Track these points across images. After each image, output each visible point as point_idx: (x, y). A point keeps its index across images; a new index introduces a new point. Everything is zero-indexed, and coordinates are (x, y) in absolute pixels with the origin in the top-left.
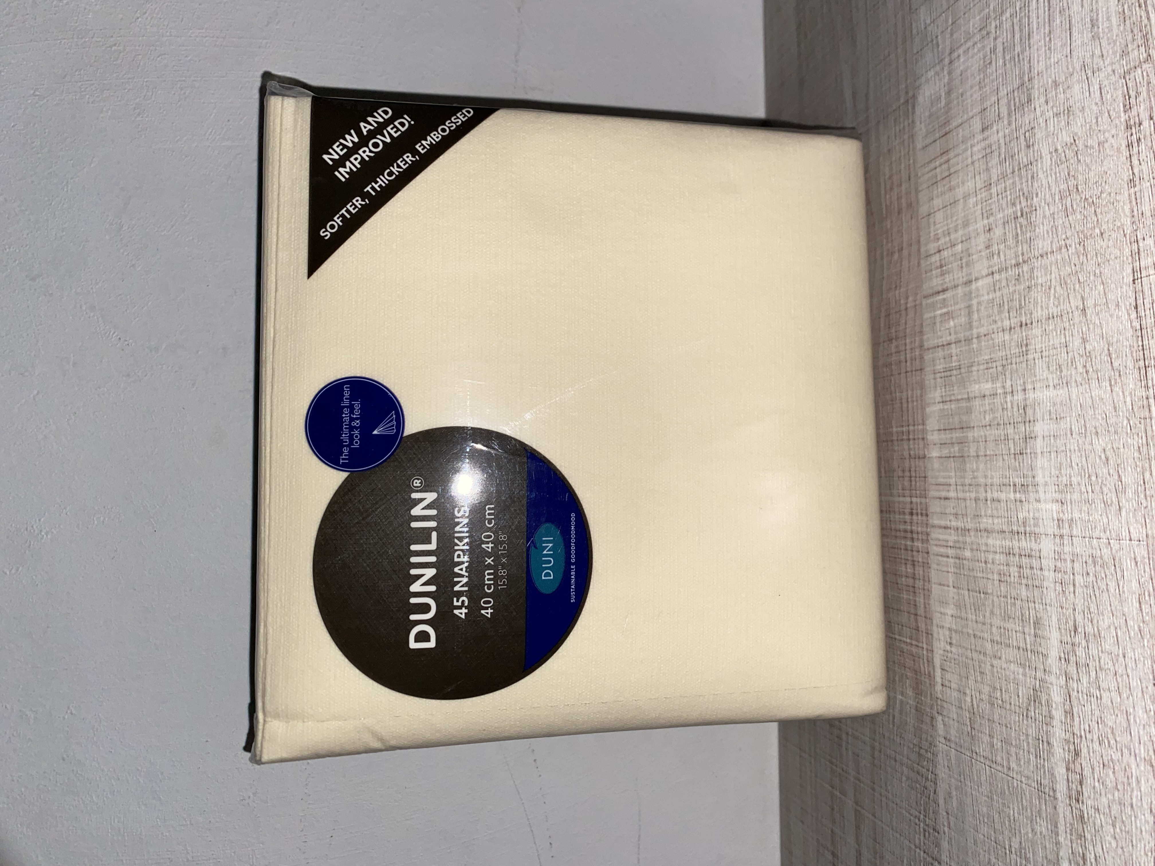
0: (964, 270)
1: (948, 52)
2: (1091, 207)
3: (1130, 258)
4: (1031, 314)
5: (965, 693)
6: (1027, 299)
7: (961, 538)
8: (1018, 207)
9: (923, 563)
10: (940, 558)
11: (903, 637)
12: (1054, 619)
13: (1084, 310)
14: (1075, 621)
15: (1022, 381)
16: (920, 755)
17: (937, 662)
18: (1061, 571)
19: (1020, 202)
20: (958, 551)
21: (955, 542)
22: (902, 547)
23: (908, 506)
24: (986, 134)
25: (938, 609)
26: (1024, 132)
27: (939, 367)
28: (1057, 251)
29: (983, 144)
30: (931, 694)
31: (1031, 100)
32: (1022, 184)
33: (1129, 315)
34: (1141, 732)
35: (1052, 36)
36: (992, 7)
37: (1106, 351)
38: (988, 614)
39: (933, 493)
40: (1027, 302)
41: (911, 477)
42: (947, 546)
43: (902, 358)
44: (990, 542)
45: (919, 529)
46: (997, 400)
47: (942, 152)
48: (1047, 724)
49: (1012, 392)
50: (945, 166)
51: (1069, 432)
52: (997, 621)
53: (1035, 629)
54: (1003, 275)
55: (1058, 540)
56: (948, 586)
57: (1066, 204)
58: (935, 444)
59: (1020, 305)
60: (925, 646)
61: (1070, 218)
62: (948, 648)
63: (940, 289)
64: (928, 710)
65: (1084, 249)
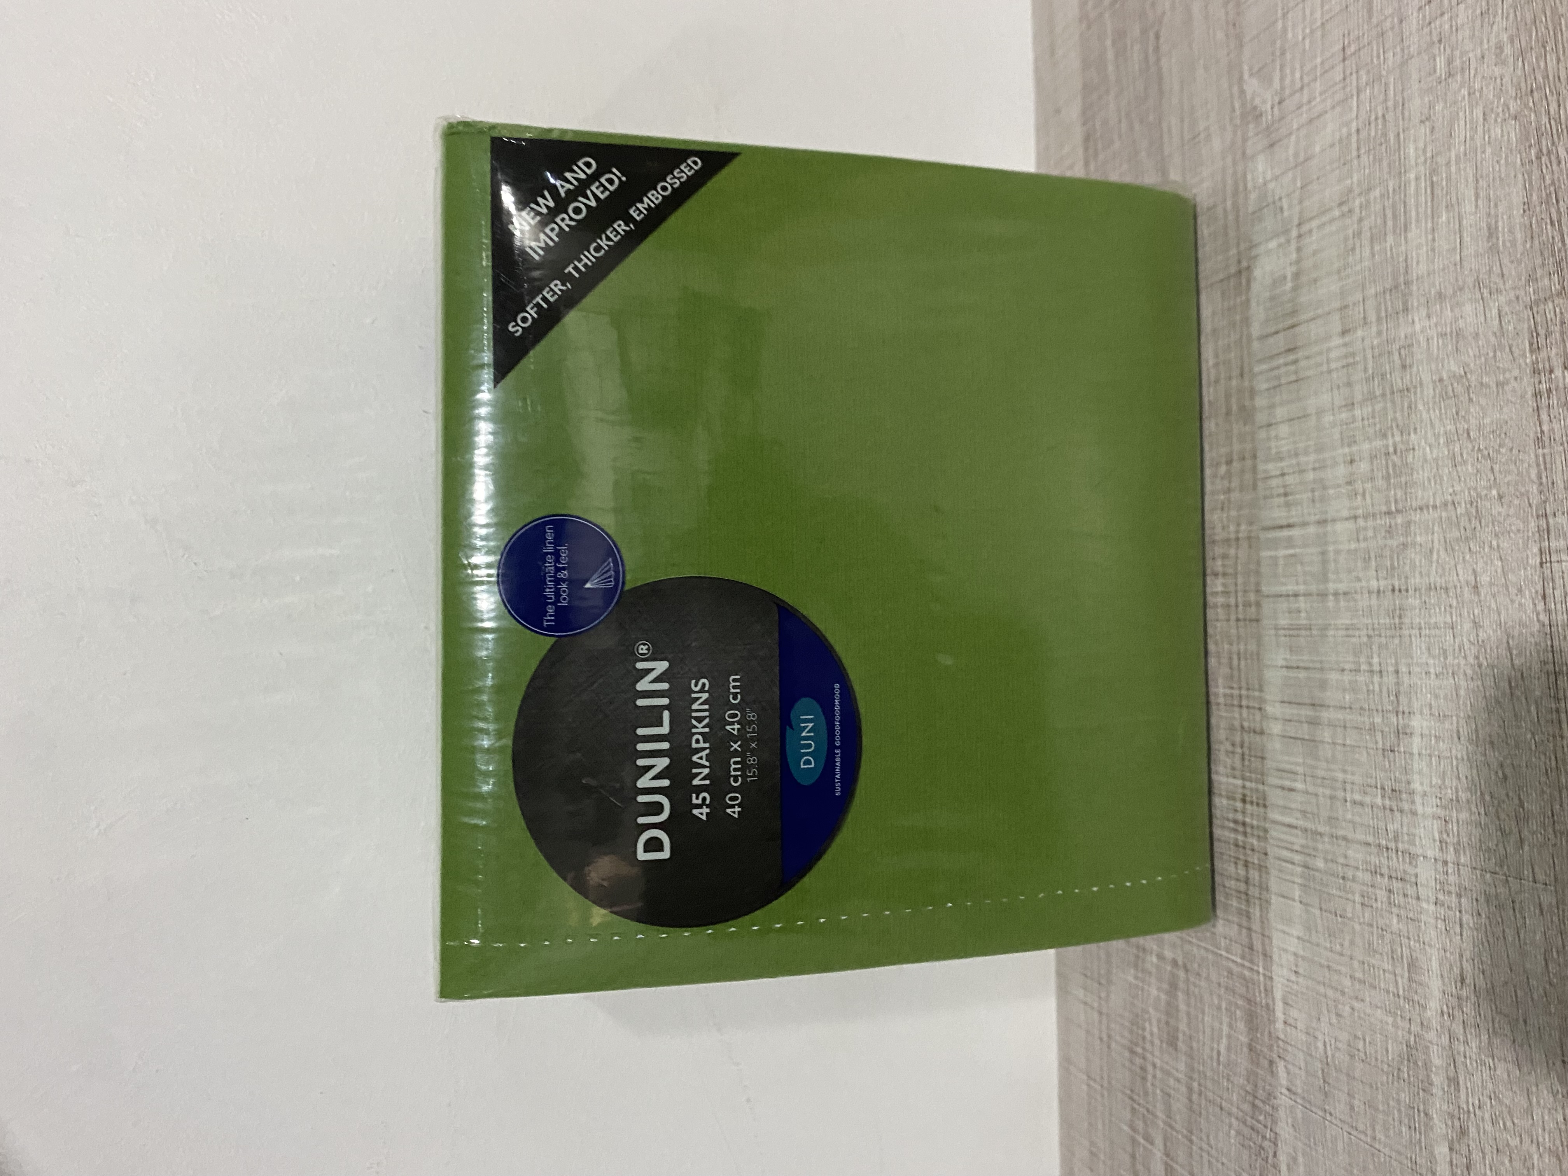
0: (1318, 505)
1: (1296, 222)
2: (1486, 460)
3: (1537, 535)
4: (1406, 578)
5: (1316, 1037)
6: (1401, 558)
7: (1311, 844)
8: (1390, 442)
9: (1260, 866)
10: (1284, 864)
11: (1232, 954)
12: (1435, 964)
13: (1476, 587)
14: (1462, 969)
15: (1393, 661)
16: (1254, 1106)
17: (1278, 994)
18: (1443, 905)
19: (1393, 435)
20: (1308, 859)
21: (1302, 846)
22: (1232, 842)
23: (1240, 790)
24: (1347, 339)
25: (1280, 927)
26: (1398, 347)
27: (1283, 622)
28: (1440, 507)
29: (1344, 350)
30: (1270, 1033)
31: (1407, 310)
32: (1395, 412)
33: (1535, 604)
34: (1546, 1118)
35: (1436, 235)
36: (1355, 179)
37: (1505, 645)
38: (1346, 943)
39: (1272, 780)
40: (1401, 563)
41: (1243, 755)
42: (1292, 850)
43: (1232, 601)
44: (1350, 853)
45: (1255, 823)
46: (1361, 678)
47: (1287, 348)
48: (1424, 1090)
49: (1381, 672)
50: (1292, 368)
51: (1455, 735)
52: (1359, 955)
53: (1409, 972)
54: (1370, 523)
55: (1440, 865)
56: (1294, 900)
57: (1453, 450)
58: (1276, 719)
59: (1392, 565)
60: (1261, 970)
61: (1459, 468)
62: (1293, 978)
63: (1284, 522)
64: (1265, 1050)
65: (1477, 511)
